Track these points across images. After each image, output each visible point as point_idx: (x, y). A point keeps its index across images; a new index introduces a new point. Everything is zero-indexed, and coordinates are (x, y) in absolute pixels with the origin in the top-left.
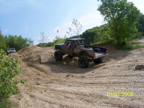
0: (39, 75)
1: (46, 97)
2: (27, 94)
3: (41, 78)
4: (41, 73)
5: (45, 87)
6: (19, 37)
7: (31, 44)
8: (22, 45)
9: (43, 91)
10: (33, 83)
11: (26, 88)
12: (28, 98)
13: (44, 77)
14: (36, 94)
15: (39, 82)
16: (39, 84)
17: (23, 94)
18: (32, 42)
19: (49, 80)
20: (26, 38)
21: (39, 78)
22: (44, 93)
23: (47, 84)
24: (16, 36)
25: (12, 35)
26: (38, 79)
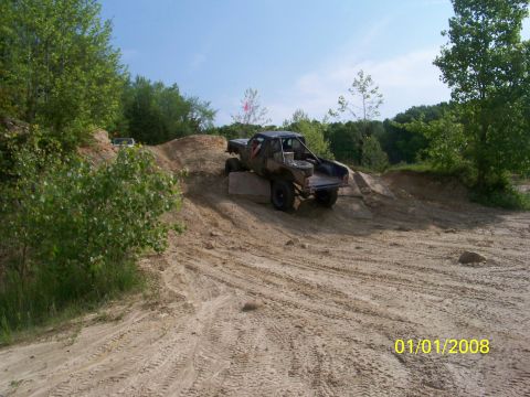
0: (216, 225)
1: (223, 275)
2: (180, 261)
3: (218, 233)
4: (221, 222)
5: (225, 257)
6: (171, 89)
7: (207, 121)
8: (176, 118)
9: (219, 262)
10: (198, 241)
11: (179, 250)
12: (182, 270)
13: (227, 234)
14: (203, 265)
15: (213, 243)
16: (212, 248)
17: (169, 260)
18: (210, 115)
19: (239, 242)
20: (191, 100)
21: (214, 233)
22: (221, 267)
23: (231, 251)
24: (160, 85)
25: (147, 79)
26: (212, 235)
